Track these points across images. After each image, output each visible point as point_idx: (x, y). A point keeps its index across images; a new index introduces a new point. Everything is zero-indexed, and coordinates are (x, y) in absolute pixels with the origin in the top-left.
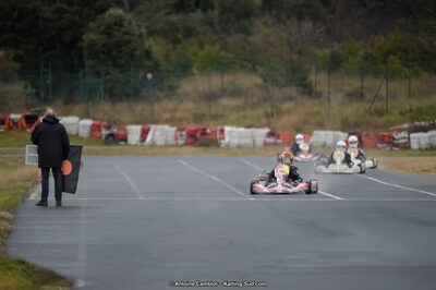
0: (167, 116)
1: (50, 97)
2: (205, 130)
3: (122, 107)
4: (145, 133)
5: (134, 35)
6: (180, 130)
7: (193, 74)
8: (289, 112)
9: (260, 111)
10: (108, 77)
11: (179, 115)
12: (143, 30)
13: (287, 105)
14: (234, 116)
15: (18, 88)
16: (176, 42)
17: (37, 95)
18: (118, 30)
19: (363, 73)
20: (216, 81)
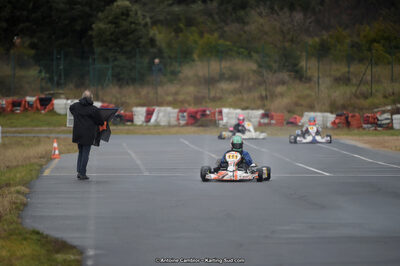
0: (170, 98)
1: (62, 81)
2: (205, 111)
3: (129, 90)
4: (149, 114)
5: (139, 24)
6: (182, 111)
7: (193, 60)
8: (282, 95)
9: (256, 94)
10: (116, 63)
11: (181, 97)
12: (148, 20)
13: (280, 89)
14: (231, 99)
15: (33, 72)
16: (178, 31)
17: (51, 79)
18: (125, 20)
19: (350, 59)
20: (215, 67)
